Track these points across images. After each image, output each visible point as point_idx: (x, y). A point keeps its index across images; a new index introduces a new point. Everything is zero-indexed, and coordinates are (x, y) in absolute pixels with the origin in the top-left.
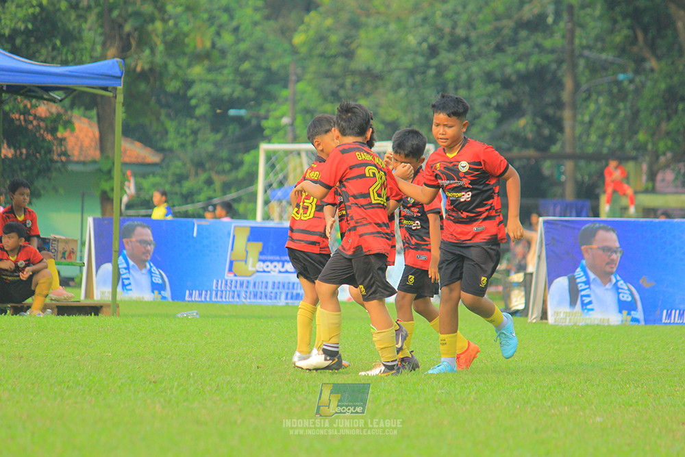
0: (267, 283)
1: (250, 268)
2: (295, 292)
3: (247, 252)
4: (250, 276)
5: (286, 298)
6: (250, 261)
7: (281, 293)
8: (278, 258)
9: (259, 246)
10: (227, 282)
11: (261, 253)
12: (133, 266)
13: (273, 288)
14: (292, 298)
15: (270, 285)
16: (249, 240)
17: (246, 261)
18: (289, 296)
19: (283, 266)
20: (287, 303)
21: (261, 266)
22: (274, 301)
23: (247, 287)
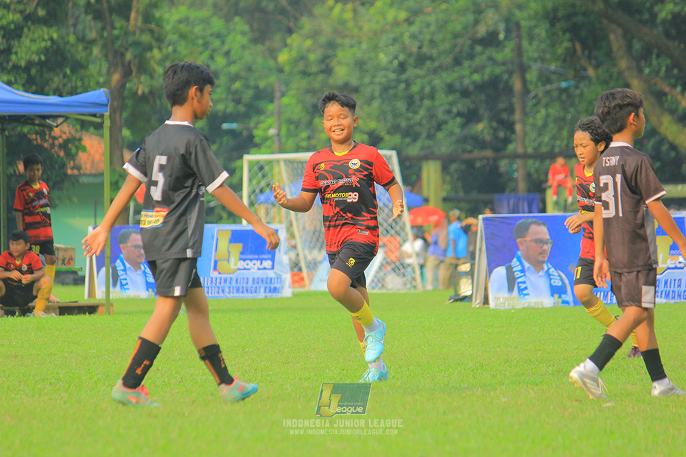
0: (248, 279)
1: (232, 266)
2: (272, 286)
3: (229, 252)
4: (233, 273)
5: (265, 291)
6: (232, 260)
7: (260, 287)
8: (257, 257)
9: (239, 246)
10: (212, 279)
11: (242, 253)
12: (129, 268)
13: (253, 283)
14: (270, 292)
15: (250, 281)
16: (231, 241)
17: (228, 261)
18: (267, 290)
19: (261, 264)
20: (266, 296)
21: (241, 264)
22: (254, 295)
23: (230, 283)
